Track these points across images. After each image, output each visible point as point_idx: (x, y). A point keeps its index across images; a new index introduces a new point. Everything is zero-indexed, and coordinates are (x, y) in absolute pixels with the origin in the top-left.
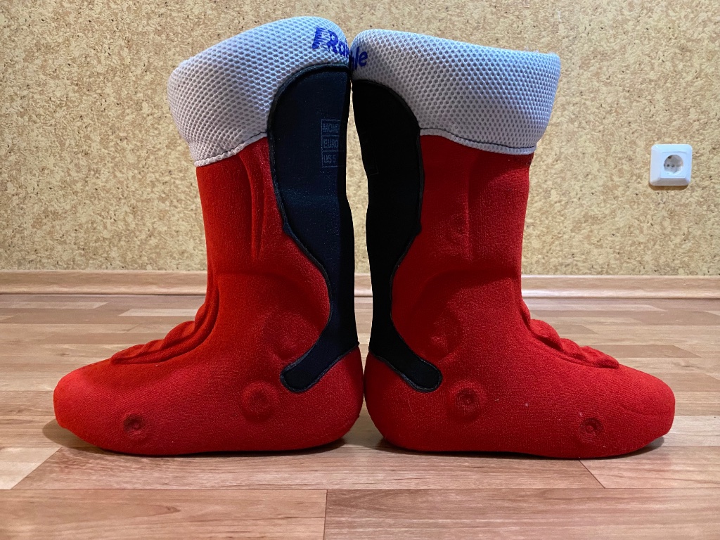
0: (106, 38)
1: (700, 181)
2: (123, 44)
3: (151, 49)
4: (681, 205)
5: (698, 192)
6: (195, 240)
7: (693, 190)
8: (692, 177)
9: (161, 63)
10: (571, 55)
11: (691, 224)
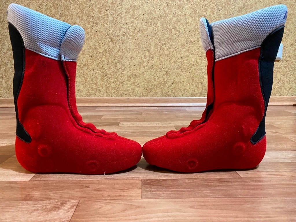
0: (44, 3)
1: (286, 58)
2: (51, 5)
3: (63, 7)
4: (278, 68)
5: (285, 62)
6: (83, 85)
7: (283, 62)
8: (282, 57)
9: (67, 13)
10: (234, 7)
11: (282, 75)
